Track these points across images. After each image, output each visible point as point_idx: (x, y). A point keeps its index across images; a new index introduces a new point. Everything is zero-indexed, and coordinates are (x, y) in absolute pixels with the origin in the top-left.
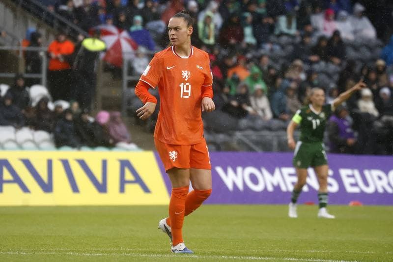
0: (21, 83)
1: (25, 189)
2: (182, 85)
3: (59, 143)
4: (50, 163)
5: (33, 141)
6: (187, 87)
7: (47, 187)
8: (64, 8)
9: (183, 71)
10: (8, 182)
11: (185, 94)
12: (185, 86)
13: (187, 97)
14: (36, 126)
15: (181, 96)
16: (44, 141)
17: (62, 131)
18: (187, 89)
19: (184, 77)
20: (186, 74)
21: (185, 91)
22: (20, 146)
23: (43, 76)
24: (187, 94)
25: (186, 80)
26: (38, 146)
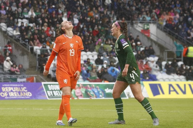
0: (175, 61)
1: (177, 93)
2: (70, 50)
3: (187, 79)
4: (185, 85)
5: (179, 79)
6: (73, 51)
7: (184, 93)
8: (189, 38)
9: (70, 44)
10: (172, 91)
11: (72, 54)
12: (72, 50)
13: (73, 55)
14: (180, 74)
15: (70, 55)
16: (183, 79)
17: (189, 76)
18: (73, 52)
19: (71, 47)
20: (72, 45)
21: (72, 53)
22: (175, 80)
23: (182, 59)
24: (73, 54)
25: (72, 48)
26: (181, 80)
